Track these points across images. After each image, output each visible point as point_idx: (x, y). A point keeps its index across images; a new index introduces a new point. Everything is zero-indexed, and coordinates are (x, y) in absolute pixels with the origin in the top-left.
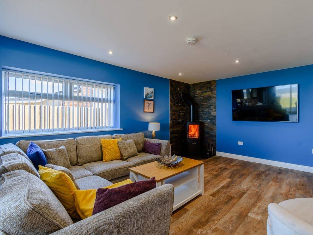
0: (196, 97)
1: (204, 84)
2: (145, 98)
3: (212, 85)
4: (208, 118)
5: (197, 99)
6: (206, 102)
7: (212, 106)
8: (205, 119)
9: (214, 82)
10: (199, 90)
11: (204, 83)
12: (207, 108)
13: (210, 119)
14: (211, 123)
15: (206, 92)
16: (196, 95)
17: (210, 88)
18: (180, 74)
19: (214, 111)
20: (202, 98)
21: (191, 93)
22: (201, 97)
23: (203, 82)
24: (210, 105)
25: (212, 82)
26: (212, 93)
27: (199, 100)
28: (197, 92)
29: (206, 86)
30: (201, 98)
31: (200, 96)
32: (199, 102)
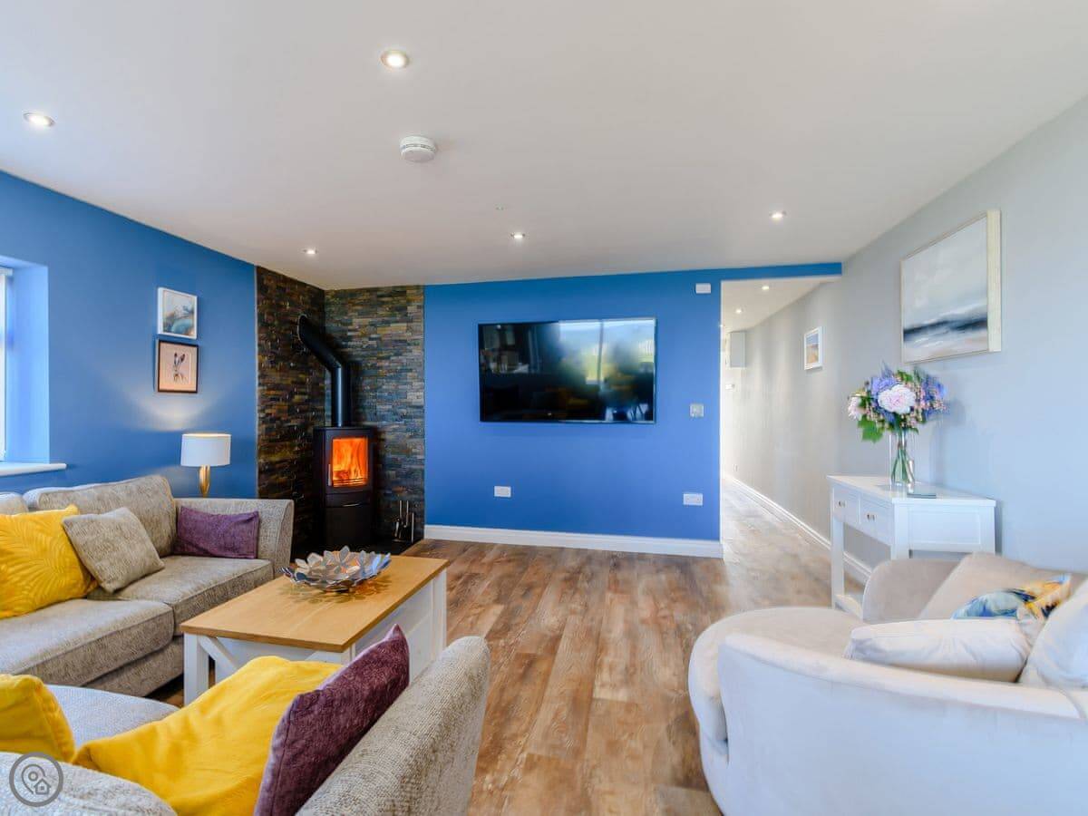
0: (350, 338)
1: (382, 296)
2: (160, 331)
3: (409, 302)
4: (396, 414)
5: (355, 347)
6: (388, 358)
7: (410, 374)
8: (383, 418)
9: (415, 291)
10: (361, 314)
11: (379, 293)
12: (391, 378)
13: (403, 417)
14: (407, 430)
15: (388, 323)
16: (350, 330)
17: (403, 309)
18: (311, 252)
19: (417, 391)
20: (374, 342)
21: (332, 326)
22: (371, 339)
23: (376, 290)
24: (401, 371)
25: (408, 292)
26: (409, 329)
27: (363, 350)
28: (357, 321)
29: (387, 302)
30: (370, 342)
31: (364, 335)
32: (363, 356)
